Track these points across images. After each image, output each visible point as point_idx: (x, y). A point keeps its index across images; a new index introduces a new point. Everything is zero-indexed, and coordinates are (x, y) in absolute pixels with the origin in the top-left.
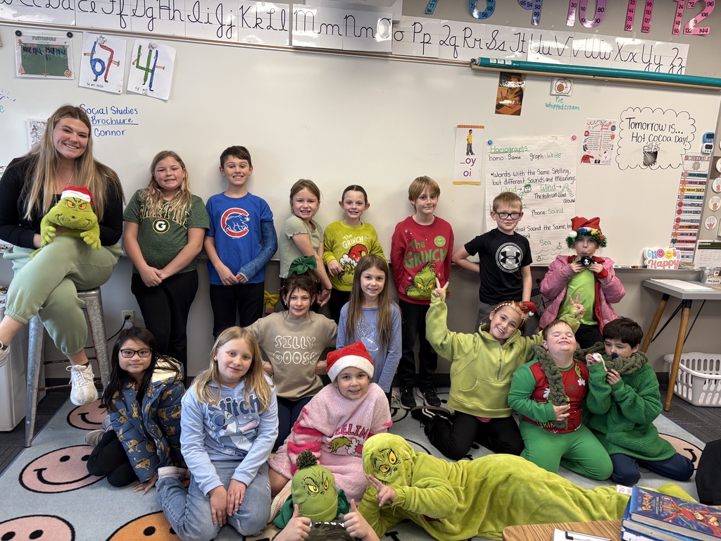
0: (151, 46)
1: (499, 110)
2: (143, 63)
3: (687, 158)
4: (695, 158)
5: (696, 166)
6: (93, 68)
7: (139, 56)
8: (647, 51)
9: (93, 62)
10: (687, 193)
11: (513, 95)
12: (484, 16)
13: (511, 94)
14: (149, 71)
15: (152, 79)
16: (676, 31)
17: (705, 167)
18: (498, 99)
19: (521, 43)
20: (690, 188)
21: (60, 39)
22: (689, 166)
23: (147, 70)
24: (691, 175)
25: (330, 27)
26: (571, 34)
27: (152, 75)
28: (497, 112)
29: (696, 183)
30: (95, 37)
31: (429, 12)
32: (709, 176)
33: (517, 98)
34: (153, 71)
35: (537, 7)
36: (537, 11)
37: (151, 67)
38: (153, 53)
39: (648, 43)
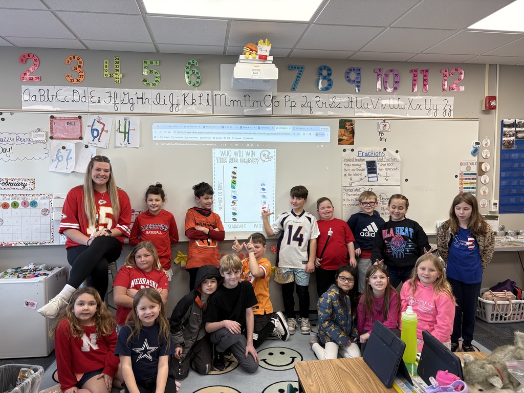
0: (125, 119)
1: (340, 143)
2: (122, 130)
3: (461, 164)
4: (467, 164)
5: (468, 168)
6: (93, 134)
7: (119, 126)
8: (428, 103)
9: (93, 130)
10: (465, 186)
11: (348, 133)
12: (326, 89)
13: (347, 132)
14: (126, 133)
15: (128, 137)
16: (444, 90)
17: (474, 169)
18: (339, 136)
19: (350, 103)
20: (466, 182)
22: (464, 169)
23: (125, 133)
24: (465, 174)
25: (235, 102)
26: (380, 96)
27: (128, 135)
28: (339, 144)
29: (470, 179)
30: (95, 117)
31: (293, 89)
32: (478, 174)
33: (351, 135)
34: (128, 133)
35: (358, 82)
36: (358, 84)
37: (127, 131)
38: (127, 123)
39: (428, 98)
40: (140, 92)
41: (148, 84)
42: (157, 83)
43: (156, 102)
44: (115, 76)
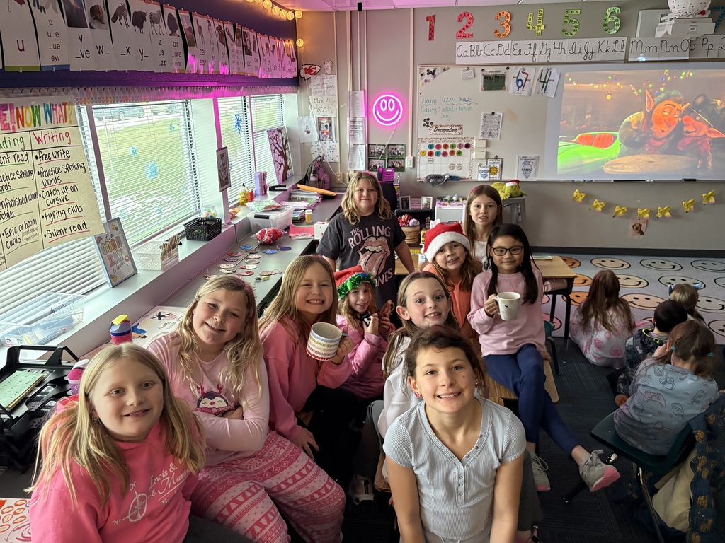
0: (548, 70)
2: (543, 80)
6: (517, 84)
7: (541, 76)
9: (518, 81)
14: (545, 83)
15: (546, 87)
21: (503, 70)
25: (651, 48)
30: (520, 68)
34: (547, 83)
37: (546, 81)
38: (548, 73)
40: (558, 42)
41: (567, 34)
42: (575, 33)
43: (571, 52)
44: (537, 28)
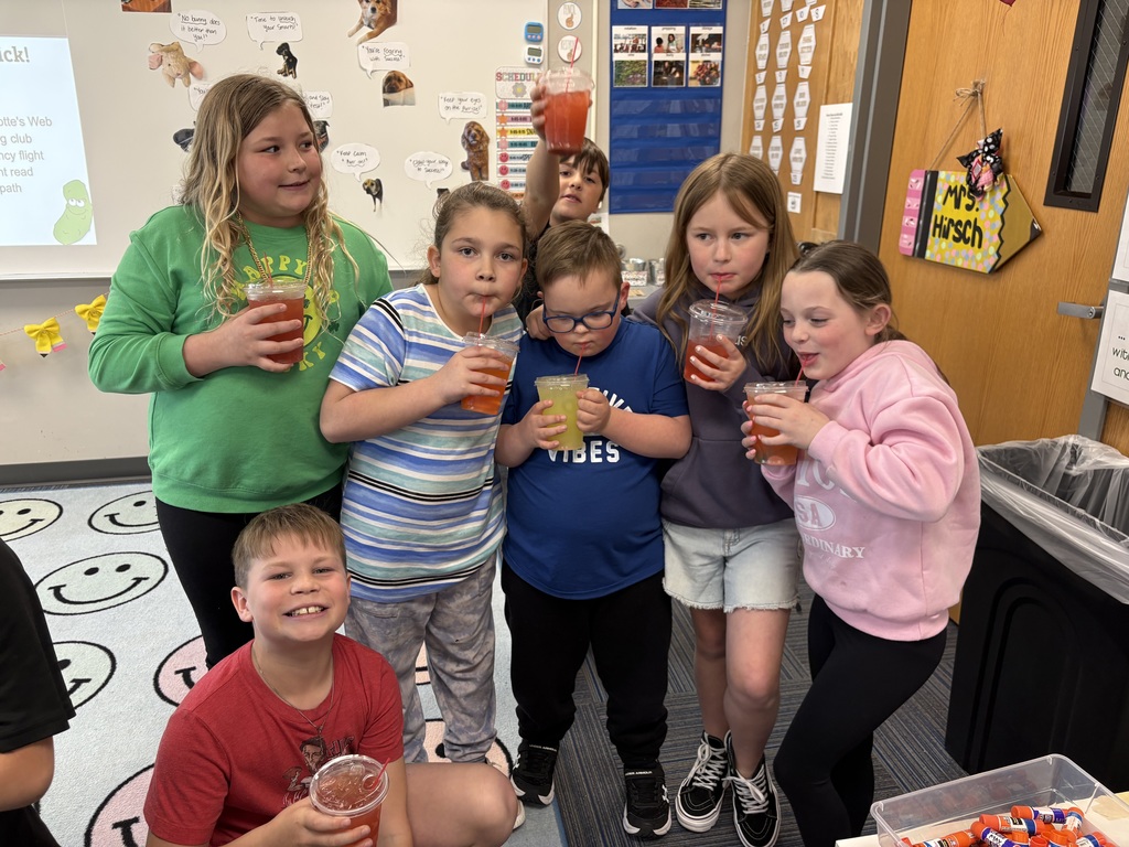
1: (129, 6)
3: (499, 76)
4: (515, 76)
5: (519, 90)
10: (511, 138)
20: (515, 128)
22: (506, 90)
24: (512, 106)
28: (125, 9)
